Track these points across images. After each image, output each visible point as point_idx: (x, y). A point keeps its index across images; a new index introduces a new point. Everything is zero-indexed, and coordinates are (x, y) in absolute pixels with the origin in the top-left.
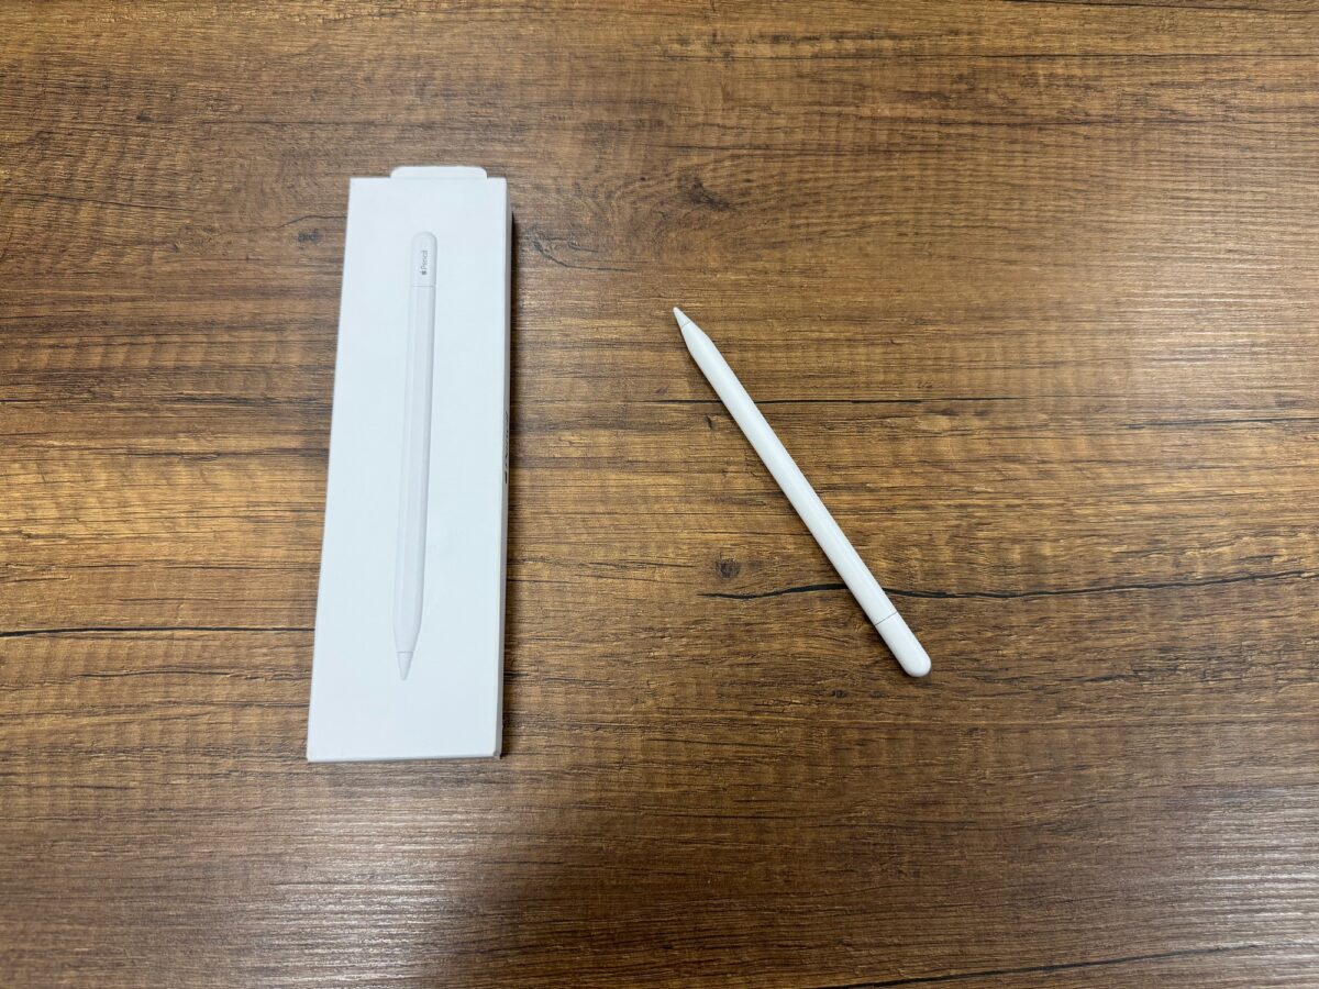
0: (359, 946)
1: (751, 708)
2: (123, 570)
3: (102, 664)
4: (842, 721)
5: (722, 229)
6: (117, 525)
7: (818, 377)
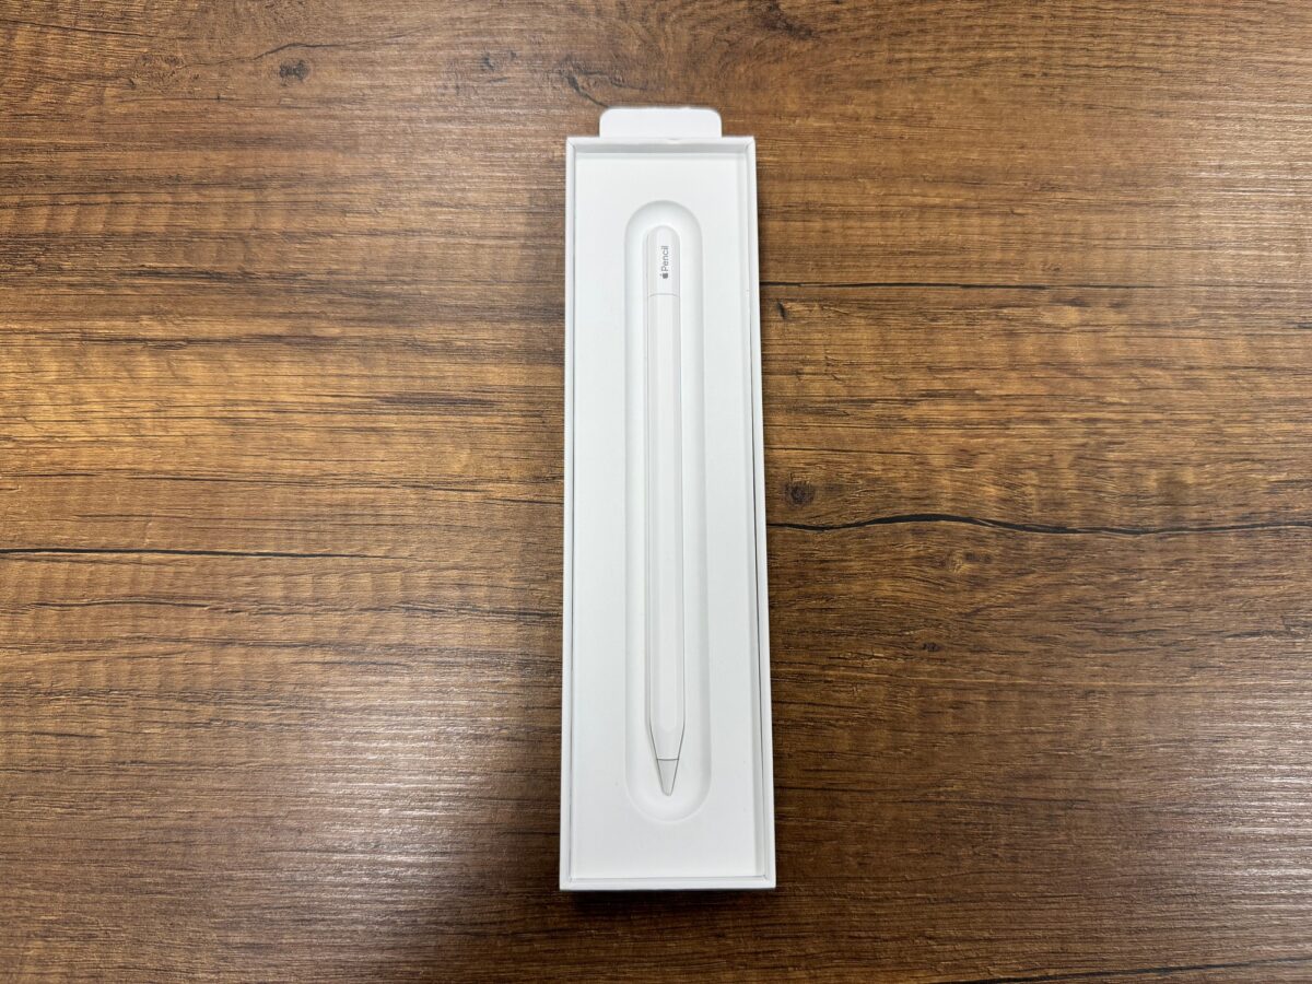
0: (362, 923)
1: (825, 661)
2: (79, 479)
3: (59, 591)
4: (933, 680)
5: (803, 63)
6: (72, 426)
7: (921, 254)
